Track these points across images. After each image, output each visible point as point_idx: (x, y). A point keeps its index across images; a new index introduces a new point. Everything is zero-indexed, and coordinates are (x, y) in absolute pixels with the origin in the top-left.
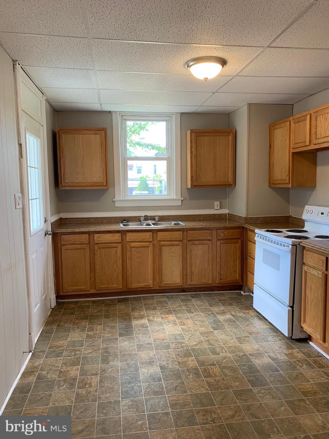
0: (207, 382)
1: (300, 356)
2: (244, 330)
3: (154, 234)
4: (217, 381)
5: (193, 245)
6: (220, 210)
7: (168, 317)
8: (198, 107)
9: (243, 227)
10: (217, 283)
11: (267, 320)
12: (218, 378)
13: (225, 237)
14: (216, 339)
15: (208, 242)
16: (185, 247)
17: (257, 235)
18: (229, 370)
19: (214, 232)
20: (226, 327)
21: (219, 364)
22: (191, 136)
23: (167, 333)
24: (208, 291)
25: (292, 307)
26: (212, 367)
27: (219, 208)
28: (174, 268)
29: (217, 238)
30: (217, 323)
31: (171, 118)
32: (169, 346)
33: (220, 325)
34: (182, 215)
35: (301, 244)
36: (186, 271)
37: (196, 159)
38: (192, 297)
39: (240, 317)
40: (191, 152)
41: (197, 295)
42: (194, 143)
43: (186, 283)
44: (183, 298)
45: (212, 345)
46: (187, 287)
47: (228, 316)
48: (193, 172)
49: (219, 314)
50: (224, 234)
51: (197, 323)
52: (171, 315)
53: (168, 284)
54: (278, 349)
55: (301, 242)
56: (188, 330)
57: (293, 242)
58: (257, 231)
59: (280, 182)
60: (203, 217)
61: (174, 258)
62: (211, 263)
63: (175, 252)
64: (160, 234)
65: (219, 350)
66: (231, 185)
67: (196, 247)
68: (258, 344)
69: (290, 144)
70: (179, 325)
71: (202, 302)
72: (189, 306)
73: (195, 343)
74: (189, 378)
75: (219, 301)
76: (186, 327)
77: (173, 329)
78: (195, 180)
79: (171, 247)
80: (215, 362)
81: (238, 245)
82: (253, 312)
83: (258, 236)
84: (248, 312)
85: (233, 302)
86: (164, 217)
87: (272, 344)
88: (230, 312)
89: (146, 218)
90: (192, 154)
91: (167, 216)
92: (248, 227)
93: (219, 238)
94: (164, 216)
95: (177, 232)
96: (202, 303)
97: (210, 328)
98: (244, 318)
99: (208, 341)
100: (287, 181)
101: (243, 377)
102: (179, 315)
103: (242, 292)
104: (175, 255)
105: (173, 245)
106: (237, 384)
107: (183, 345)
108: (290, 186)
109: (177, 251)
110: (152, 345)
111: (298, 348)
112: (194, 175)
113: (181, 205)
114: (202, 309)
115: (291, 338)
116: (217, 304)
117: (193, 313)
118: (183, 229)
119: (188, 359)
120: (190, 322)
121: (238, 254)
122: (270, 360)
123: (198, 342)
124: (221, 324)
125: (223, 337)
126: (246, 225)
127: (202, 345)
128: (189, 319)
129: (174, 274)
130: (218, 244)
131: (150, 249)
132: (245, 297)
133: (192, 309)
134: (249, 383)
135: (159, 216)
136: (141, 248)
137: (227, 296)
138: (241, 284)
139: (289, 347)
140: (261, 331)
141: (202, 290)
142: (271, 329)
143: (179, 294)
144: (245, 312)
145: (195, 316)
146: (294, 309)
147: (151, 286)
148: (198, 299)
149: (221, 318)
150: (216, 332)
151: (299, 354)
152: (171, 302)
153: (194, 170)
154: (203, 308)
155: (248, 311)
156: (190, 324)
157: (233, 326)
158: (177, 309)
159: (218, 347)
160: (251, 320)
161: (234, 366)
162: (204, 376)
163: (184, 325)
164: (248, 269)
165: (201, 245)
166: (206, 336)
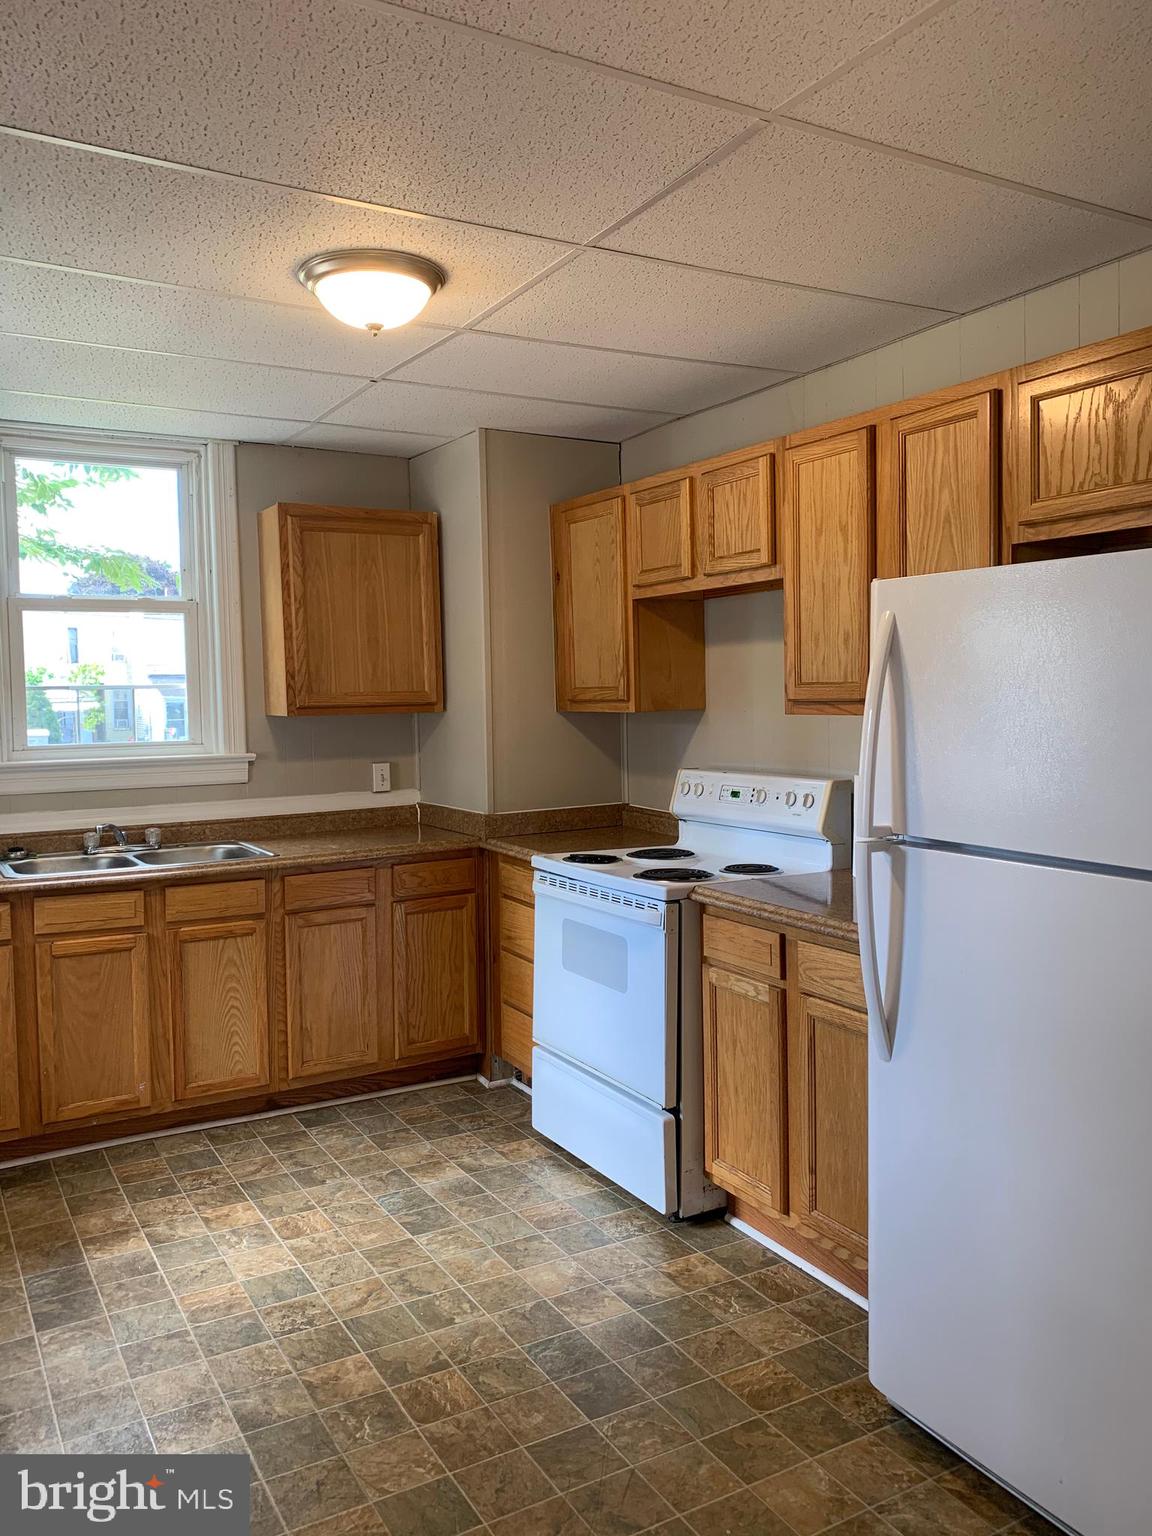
0: (432, 1439)
1: (714, 1272)
2: (519, 1215)
3: (153, 899)
4: (467, 1428)
5: (306, 930)
6: (394, 793)
7: (228, 1215)
8: (304, 426)
9: (482, 851)
10: (397, 1058)
11: (584, 1166)
12: (468, 1414)
13: (422, 891)
14: (431, 1267)
15: (362, 912)
16: (276, 937)
17: (537, 875)
18: (500, 1372)
19: (385, 874)
20: (455, 1215)
21: (458, 1359)
22: (282, 528)
23: (240, 1278)
24: (364, 1093)
25: (675, 1111)
26: (437, 1375)
27: (387, 786)
28: (235, 1024)
29: (393, 895)
30: (419, 1206)
31: (200, 457)
32: (257, 1326)
33: (432, 1212)
34: (254, 819)
35: (694, 896)
36: (281, 1026)
37: (305, 612)
38: (309, 1124)
39: (494, 1172)
40: (286, 586)
41: (326, 1113)
42: (294, 554)
43: (283, 1075)
44: (273, 1132)
45: (421, 1293)
46: (284, 1087)
47: (453, 1174)
48: (292, 658)
49: (418, 1172)
50: (420, 880)
51: (345, 1216)
52: (239, 1206)
53: (210, 1087)
54: (641, 1261)
55: (693, 890)
56: (320, 1251)
57: (669, 892)
58: (537, 860)
59: (595, 696)
60: (331, 821)
61: (234, 985)
62: (374, 989)
63: (238, 962)
64: (175, 895)
65: (447, 1307)
66: (431, 704)
67: (317, 932)
68: (575, 1259)
69: (625, 573)
70: (280, 1240)
71: (347, 1135)
72: (300, 1158)
73: (356, 1298)
74: (363, 1438)
75: (410, 1121)
76: (308, 1243)
77: (261, 1259)
78: (304, 689)
79: (222, 941)
80: (444, 1356)
81: (467, 915)
82: (533, 1146)
83: (543, 879)
84: (516, 1147)
85: (461, 1120)
86: (182, 829)
87: (620, 1248)
88: (457, 1158)
89: (109, 837)
90: (289, 589)
91: (193, 824)
92: (501, 850)
93: (401, 893)
94: (182, 824)
95: (242, 883)
96: (347, 1139)
97: (397, 1230)
98: (506, 1172)
99: (402, 1278)
100: (621, 693)
101: (553, 1388)
102: (269, 1201)
103: (482, 1080)
104: (238, 975)
105: (231, 935)
106: (538, 1418)
107: (311, 1312)
108: (632, 709)
109: (247, 954)
110: (188, 1339)
111: (702, 1248)
112: (299, 671)
113: (245, 779)
114: (354, 1161)
115: (674, 1218)
116: (403, 1134)
117: (323, 1182)
118: (270, 870)
119: (343, 1363)
120: (318, 1219)
121: (468, 945)
122: (628, 1309)
123: (365, 1289)
124: (436, 1209)
125: (451, 1253)
126: (493, 842)
127: (382, 1301)
128: (311, 1208)
129: (236, 1044)
130: (397, 916)
131: (139, 957)
132: (495, 1094)
133: (316, 1168)
134: (578, 1405)
135: (159, 826)
136: (96, 959)
137: (432, 1103)
138: (479, 1050)
139: (675, 1251)
140: (573, 1209)
141: (340, 1093)
142: (604, 1196)
143: (257, 1117)
144: (505, 1150)
145: (334, 1193)
146: (681, 1116)
147: (145, 1102)
148: (331, 1127)
149: (428, 1184)
150: (421, 1240)
151: (709, 1267)
152: (232, 1154)
153: (298, 651)
154: (355, 1157)
155: (514, 1145)
156: (319, 1227)
157: (476, 1207)
158: (258, 1177)
159: (441, 1296)
160: (531, 1176)
161: (513, 1353)
162: (416, 1420)
163: (298, 1233)
164: (503, 996)
165: (338, 925)
166: (388, 1261)
